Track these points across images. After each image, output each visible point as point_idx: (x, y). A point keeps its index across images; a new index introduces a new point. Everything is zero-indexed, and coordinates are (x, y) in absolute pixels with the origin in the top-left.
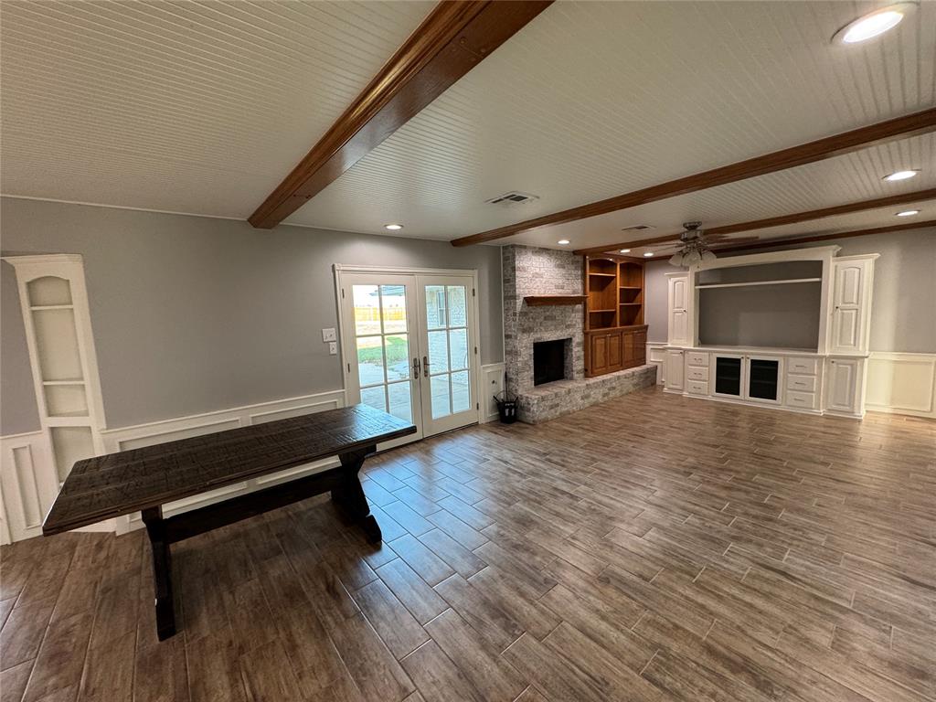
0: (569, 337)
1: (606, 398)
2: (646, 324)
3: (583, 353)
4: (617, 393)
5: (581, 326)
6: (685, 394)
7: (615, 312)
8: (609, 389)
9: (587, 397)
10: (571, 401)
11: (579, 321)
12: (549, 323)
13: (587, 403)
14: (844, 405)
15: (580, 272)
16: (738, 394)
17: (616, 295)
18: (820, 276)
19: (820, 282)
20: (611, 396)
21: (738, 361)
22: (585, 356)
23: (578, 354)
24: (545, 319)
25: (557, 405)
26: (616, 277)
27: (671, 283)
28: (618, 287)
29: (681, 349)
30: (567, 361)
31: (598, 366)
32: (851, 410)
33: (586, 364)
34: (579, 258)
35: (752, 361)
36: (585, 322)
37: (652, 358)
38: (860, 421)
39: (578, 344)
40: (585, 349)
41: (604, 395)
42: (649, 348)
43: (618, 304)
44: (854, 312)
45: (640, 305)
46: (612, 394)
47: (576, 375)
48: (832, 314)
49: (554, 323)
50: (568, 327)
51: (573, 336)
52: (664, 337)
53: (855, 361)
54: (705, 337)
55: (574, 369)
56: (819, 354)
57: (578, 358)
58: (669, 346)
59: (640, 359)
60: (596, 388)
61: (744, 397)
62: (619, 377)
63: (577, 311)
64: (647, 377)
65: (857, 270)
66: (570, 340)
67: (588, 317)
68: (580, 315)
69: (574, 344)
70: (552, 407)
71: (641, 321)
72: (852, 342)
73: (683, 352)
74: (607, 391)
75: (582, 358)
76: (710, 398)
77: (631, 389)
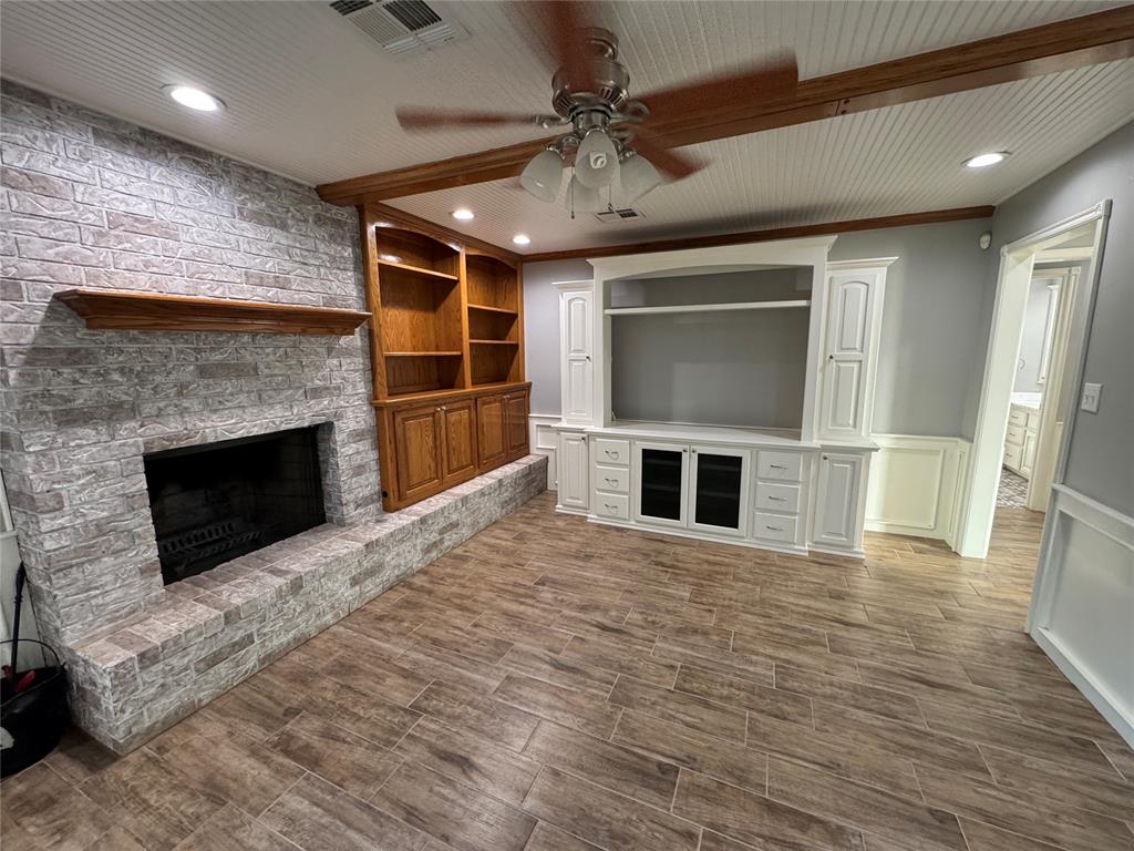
0: (322, 419)
1: (434, 554)
2: (527, 380)
3: (373, 455)
4: (466, 532)
5: (362, 389)
6: (592, 518)
7: (462, 356)
8: (441, 532)
9: (370, 573)
10: (308, 606)
11: (357, 376)
12: (229, 386)
13: (372, 587)
14: (840, 535)
15: (348, 252)
16: (677, 517)
17: (460, 320)
18: (808, 296)
19: (808, 309)
20: (446, 544)
21: (677, 456)
22: (381, 461)
23: (357, 460)
24: (204, 372)
25: (249, 639)
26: (458, 281)
27: (563, 303)
28: (465, 306)
29: (581, 431)
30: (328, 480)
31: (415, 480)
32: (849, 544)
33: (383, 481)
34: (346, 214)
35: (699, 455)
36: (374, 381)
37: (539, 443)
38: (859, 562)
39: (358, 436)
40: (379, 445)
41: (428, 550)
42: (533, 424)
43: (466, 341)
44: (856, 366)
45: (516, 346)
46: (450, 539)
47: (351, 512)
48: (823, 369)
49: (256, 385)
50: (316, 393)
51: (339, 416)
52: (555, 406)
53: (857, 457)
54: (622, 409)
55: (346, 497)
56: (804, 443)
57: (359, 470)
58: (563, 424)
59: (517, 444)
60: (402, 541)
61: (687, 524)
62: (465, 500)
63: (348, 353)
64: (528, 484)
65: (863, 287)
66: (328, 427)
67: (381, 369)
68: (360, 361)
69: (339, 437)
70: (213, 660)
71: (519, 376)
72: (851, 422)
73: (588, 438)
74: (434, 537)
75: (374, 466)
76: (632, 525)
77: (497, 513)
